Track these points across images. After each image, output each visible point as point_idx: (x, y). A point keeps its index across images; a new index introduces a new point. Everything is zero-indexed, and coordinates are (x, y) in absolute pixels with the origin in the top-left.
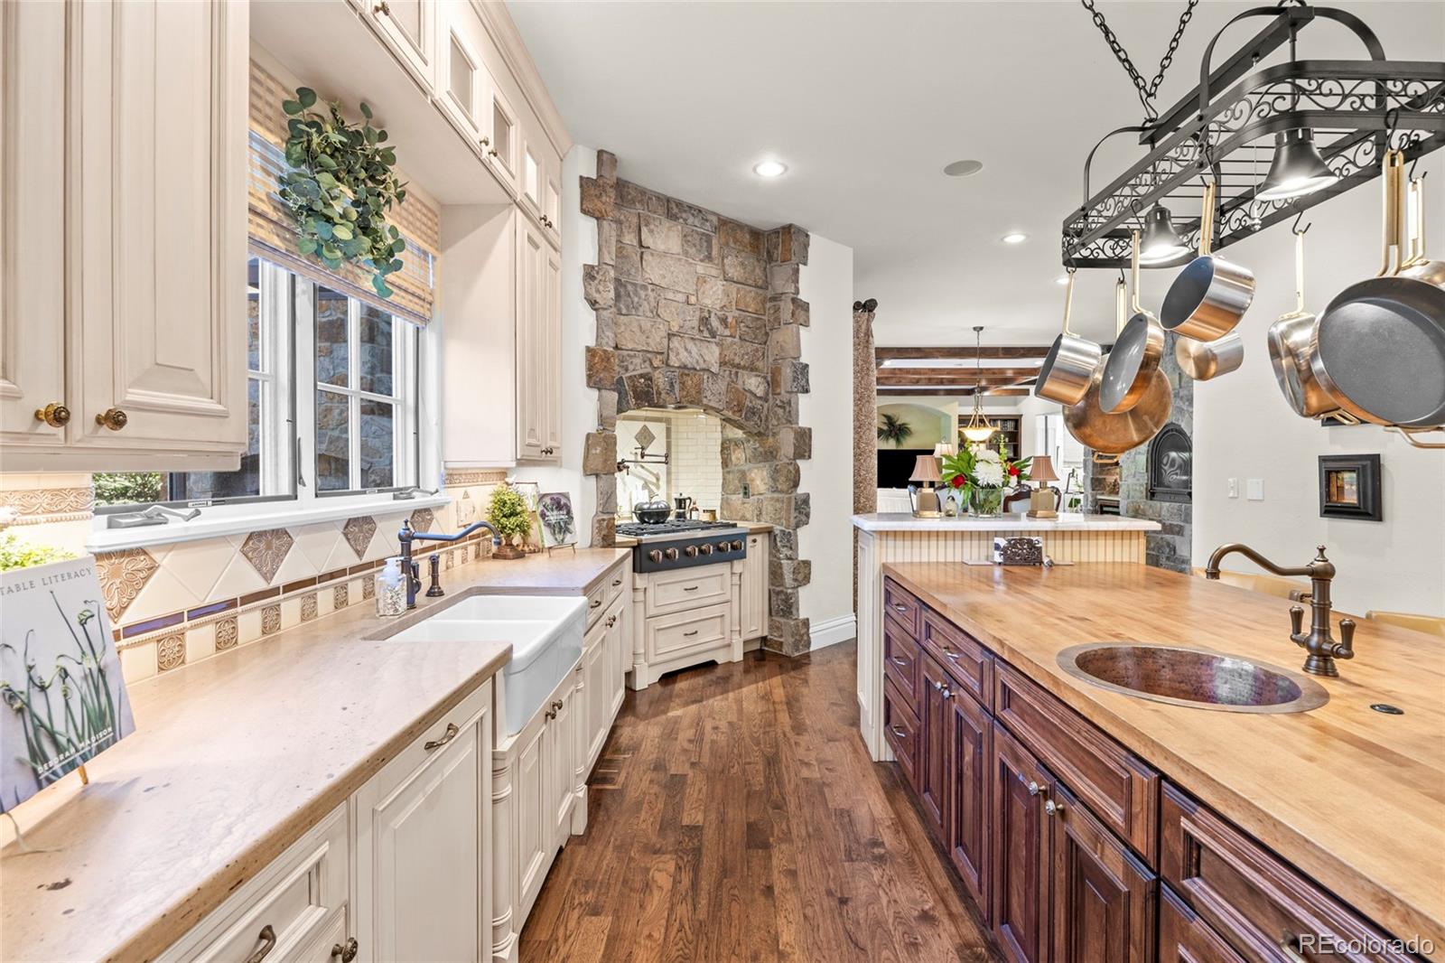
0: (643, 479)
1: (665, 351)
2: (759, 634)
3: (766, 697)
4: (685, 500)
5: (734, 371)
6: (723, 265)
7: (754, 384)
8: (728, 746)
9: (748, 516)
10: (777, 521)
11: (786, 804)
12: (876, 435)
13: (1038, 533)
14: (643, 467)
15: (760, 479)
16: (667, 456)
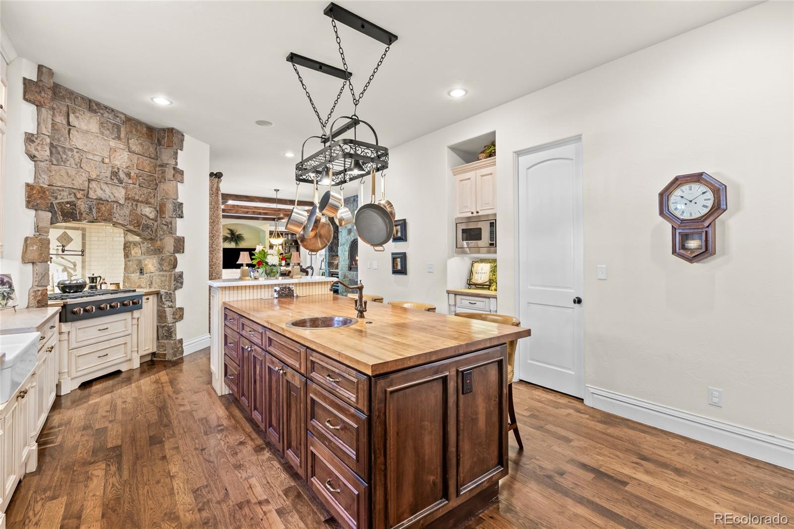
0: (63, 265)
1: (86, 189)
2: (151, 351)
3: (157, 382)
4: (96, 278)
5: (134, 203)
6: (128, 143)
7: (148, 211)
8: (134, 408)
9: (143, 285)
10: (163, 287)
11: (171, 423)
12: (222, 241)
13: (293, 284)
14: (63, 258)
15: (151, 264)
16: (83, 251)
